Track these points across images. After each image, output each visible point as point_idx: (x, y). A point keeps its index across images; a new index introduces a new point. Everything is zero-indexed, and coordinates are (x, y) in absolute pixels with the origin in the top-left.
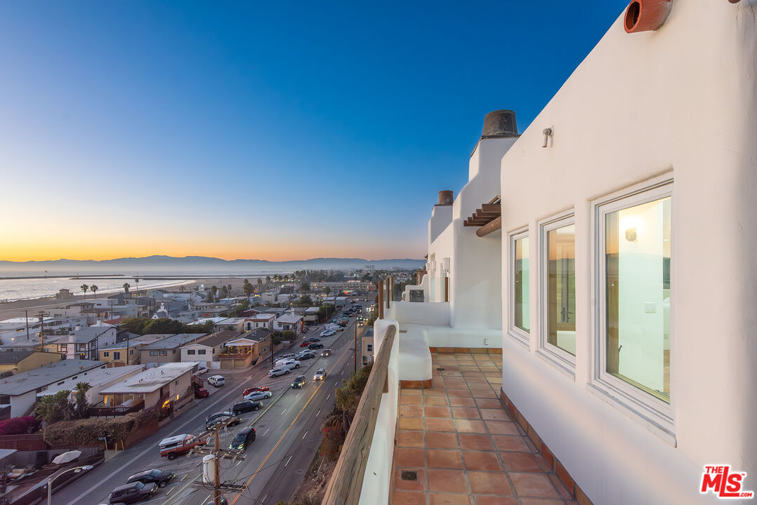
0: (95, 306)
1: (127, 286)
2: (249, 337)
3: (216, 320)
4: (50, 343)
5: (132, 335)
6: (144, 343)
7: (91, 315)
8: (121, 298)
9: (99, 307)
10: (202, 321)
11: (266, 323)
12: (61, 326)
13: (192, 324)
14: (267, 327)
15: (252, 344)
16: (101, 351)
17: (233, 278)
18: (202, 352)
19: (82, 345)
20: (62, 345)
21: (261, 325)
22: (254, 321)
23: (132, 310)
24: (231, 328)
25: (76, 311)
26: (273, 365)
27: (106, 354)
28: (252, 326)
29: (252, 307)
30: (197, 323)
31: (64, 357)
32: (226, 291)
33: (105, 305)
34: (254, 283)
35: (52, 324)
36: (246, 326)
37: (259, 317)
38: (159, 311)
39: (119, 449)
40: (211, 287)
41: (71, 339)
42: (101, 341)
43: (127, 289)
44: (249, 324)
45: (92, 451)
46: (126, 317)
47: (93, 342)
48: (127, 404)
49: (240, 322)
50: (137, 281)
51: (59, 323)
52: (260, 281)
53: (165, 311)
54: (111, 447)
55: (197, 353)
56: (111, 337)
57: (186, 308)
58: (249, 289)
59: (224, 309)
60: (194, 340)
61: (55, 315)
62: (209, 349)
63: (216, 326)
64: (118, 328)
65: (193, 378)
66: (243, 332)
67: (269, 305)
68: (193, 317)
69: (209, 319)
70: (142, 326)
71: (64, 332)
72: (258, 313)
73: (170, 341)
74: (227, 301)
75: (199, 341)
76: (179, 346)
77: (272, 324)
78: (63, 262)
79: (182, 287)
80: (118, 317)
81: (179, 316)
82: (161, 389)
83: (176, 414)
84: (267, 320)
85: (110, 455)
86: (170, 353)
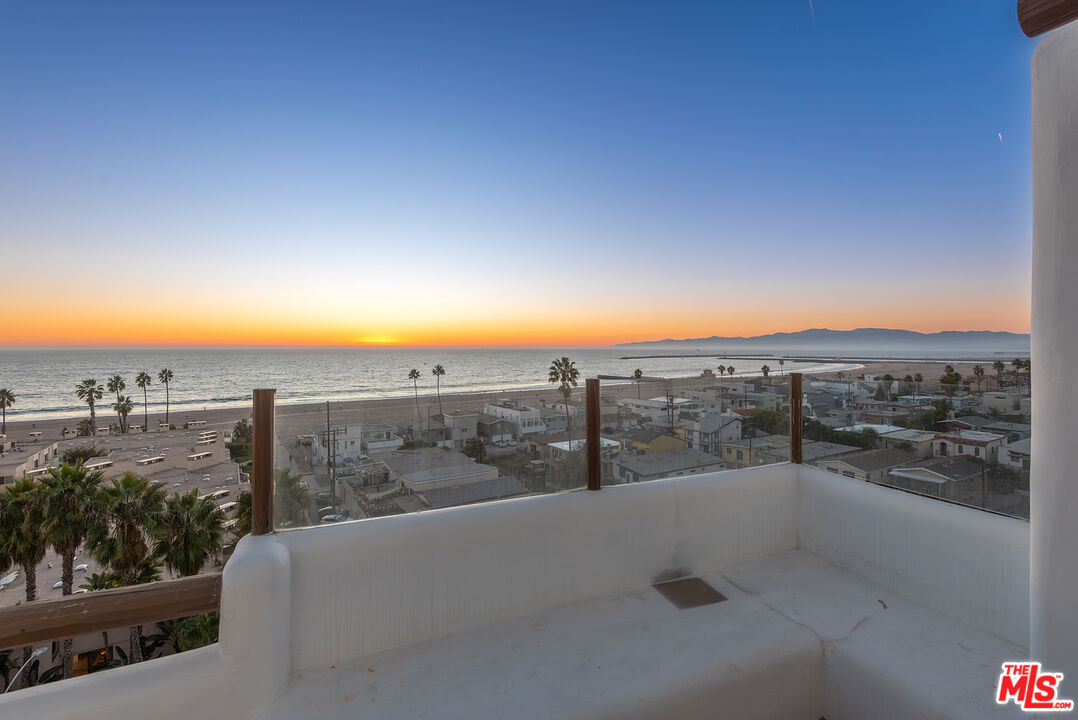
0: (730, 391)
1: (766, 369)
2: (938, 468)
3: (881, 429)
4: (680, 427)
5: (758, 432)
6: (770, 444)
7: (725, 401)
8: (758, 384)
9: (734, 392)
10: (859, 427)
11: (982, 451)
12: (696, 410)
13: (841, 429)
14: (982, 455)
15: (942, 482)
16: (725, 446)
17: (930, 362)
19: (706, 435)
20: (690, 431)
21: (969, 450)
22: (954, 440)
23: (770, 400)
24: (906, 446)
25: (711, 395)
27: (729, 451)
28: (949, 449)
29: (957, 416)
30: (848, 429)
31: (690, 445)
32: (911, 383)
33: (741, 391)
34: (966, 373)
35: (689, 407)
36: (937, 447)
37: (965, 435)
40: (882, 375)
41: (696, 426)
42: (725, 434)
43: (766, 373)
44: (943, 444)
46: (763, 408)
47: (716, 433)
49: (924, 438)
50: (782, 363)
51: (696, 406)
52: (979, 370)
53: (809, 405)
55: (840, 471)
56: (735, 430)
57: (838, 404)
58: (951, 379)
59: (901, 412)
60: (837, 455)
61: (695, 398)
63: (881, 439)
64: (744, 422)
66: (929, 457)
67: (995, 415)
68: (849, 421)
69: (869, 426)
71: (694, 417)
72: (969, 428)
74: (908, 400)
75: (846, 457)
76: (816, 460)
77: (994, 451)
78: (714, 339)
79: (840, 374)
80: (754, 407)
81: (828, 415)
84: (984, 444)
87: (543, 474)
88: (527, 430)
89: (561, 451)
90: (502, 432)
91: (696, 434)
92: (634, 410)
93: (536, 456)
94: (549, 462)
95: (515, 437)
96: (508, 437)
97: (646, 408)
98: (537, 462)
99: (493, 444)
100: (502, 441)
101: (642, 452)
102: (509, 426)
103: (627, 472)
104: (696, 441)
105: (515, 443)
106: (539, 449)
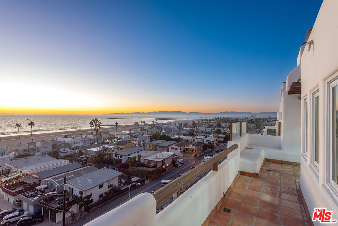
0: (144, 129)
1: (153, 122)
2: (194, 145)
3: (182, 137)
4: (132, 140)
5: (154, 140)
6: (157, 143)
7: (143, 131)
8: (152, 126)
9: (145, 129)
10: (177, 136)
11: (201, 140)
12: (135, 135)
13: (173, 137)
14: (201, 141)
15: (195, 148)
16: (146, 144)
17: (188, 120)
18: (176, 149)
19: (140, 141)
20: (135, 141)
21: (199, 140)
22: (196, 138)
23: (155, 130)
24: (187, 141)
25: (139, 130)
26: (203, 158)
27: (147, 146)
28: (195, 140)
29: (195, 132)
30: (175, 137)
31: (135, 145)
32: (186, 125)
33: (147, 129)
34: (196, 122)
35: (133, 134)
36: (193, 140)
37: (198, 137)
38: (163, 131)
39: (149, 180)
40: (180, 123)
41: (137, 139)
42: (145, 141)
43: (153, 123)
44: (194, 139)
45: (142, 179)
46: (153, 133)
47: (143, 141)
48: (152, 164)
49: (191, 138)
50: (157, 120)
51: (135, 133)
52: (199, 121)
53: (165, 132)
54: (147, 179)
55: (174, 149)
56: (148, 140)
57: (171, 131)
58: (194, 125)
59: (185, 132)
60: (173, 144)
61: (134, 131)
62: (179, 148)
63: (182, 139)
64: (150, 137)
65: (173, 159)
66: (191, 143)
67: (202, 132)
68: (174, 135)
69: (179, 136)
70: (157, 137)
71: (136, 137)
72: (198, 135)
73: (166, 143)
74: (186, 129)
75: (176, 144)
76: (169, 146)
77: (203, 140)
78: (137, 113)
79: (171, 123)
80: (150, 133)
81: (169, 134)
82: (162, 161)
83: (167, 172)
84: (201, 139)
85: (147, 182)
86: (166, 148)
87: (86, 160)
88: (75, 145)
89: (93, 152)
90: (64, 147)
91: (137, 142)
92: (116, 136)
93: (82, 154)
94: (88, 156)
95: (70, 149)
96: (67, 148)
97: (119, 135)
98: (82, 156)
99: (61, 152)
100: (64, 150)
101: (122, 149)
102: (67, 145)
103: (118, 156)
104: (137, 144)
105: (70, 151)
106: (83, 151)
